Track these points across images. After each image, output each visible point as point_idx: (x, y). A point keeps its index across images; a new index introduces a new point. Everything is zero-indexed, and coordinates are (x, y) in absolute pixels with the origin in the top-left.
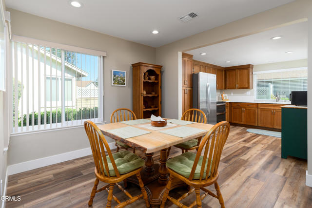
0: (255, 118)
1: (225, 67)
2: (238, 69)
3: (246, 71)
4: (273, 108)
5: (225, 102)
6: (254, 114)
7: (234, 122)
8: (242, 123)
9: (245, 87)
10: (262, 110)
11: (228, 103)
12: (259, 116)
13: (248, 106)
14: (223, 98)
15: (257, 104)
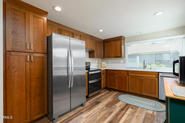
0: (126, 84)
1: (103, 39)
2: (113, 40)
3: (119, 42)
4: (141, 75)
5: (101, 70)
6: (125, 81)
7: (110, 87)
8: (116, 88)
9: (118, 56)
10: (132, 76)
11: (105, 70)
12: (130, 83)
13: (120, 73)
14: (102, 66)
15: (128, 71)
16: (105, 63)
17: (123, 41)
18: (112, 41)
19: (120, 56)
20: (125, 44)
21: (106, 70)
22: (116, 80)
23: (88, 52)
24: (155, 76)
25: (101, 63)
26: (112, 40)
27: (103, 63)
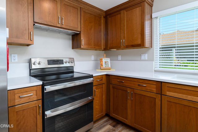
2: (125, 9)
8: (128, 122)
13: (139, 85)
14: (102, 65)
15: (160, 84)
16: (108, 60)
17: (147, 7)
18: (122, 12)
19: (139, 42)
20: (154, 15)
22: (129, 102)
23: (71, 37)
25: (101, 60)
27: (104, 60)
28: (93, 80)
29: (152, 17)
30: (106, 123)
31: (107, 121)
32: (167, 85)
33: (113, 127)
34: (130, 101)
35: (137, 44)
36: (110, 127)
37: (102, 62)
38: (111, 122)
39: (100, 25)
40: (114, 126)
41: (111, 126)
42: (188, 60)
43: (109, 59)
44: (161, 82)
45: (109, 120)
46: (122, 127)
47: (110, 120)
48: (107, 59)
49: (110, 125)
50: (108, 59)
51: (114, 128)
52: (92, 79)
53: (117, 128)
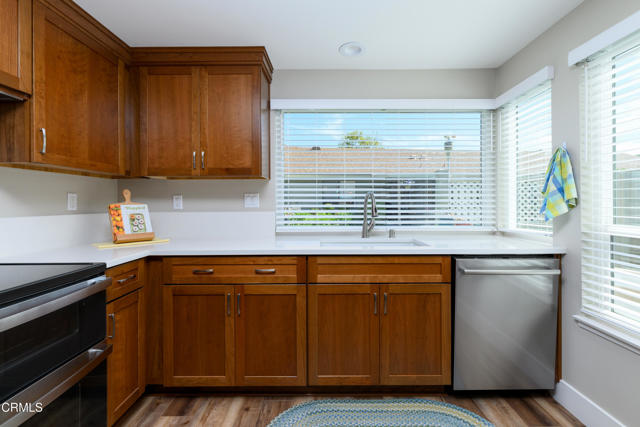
2: (203, 64)
9: (239, 166)
11: (141, 265)
12: (314, 330)
13: (257, 273)
14: (118, 228)
15: (305, 261)
16: (142, 209)
19: (247, 162)
21: (149, 259)
22: (230, 322)
24: (438, 278)
25: (114, 211)
26: (196, 58)
27: (127, 210)
28: (108, 283)
29: (272, 108)
30: (152, 415)
31: (151, 409)
32: (320, 260)
33: (178, 418)
34: (232, 321)
35: (241, 166)
36: (167, 422)
37: (118, 218)
38: (166, 404)
39: (113, 91)
40: (181, 413)
41: (172, 418)
42: (302, 209)
43: (146, 206)
44: (307, 256)
45: (158, 404)
46: (207, 403)
47: (162, 400)
48: (136, 206)
49: (166, 415)
50: (141, 206)
51: (184, 419)
52: (102, 278)
53: (195, 411)
